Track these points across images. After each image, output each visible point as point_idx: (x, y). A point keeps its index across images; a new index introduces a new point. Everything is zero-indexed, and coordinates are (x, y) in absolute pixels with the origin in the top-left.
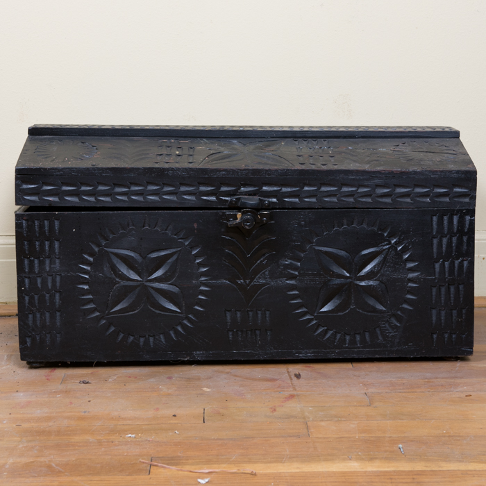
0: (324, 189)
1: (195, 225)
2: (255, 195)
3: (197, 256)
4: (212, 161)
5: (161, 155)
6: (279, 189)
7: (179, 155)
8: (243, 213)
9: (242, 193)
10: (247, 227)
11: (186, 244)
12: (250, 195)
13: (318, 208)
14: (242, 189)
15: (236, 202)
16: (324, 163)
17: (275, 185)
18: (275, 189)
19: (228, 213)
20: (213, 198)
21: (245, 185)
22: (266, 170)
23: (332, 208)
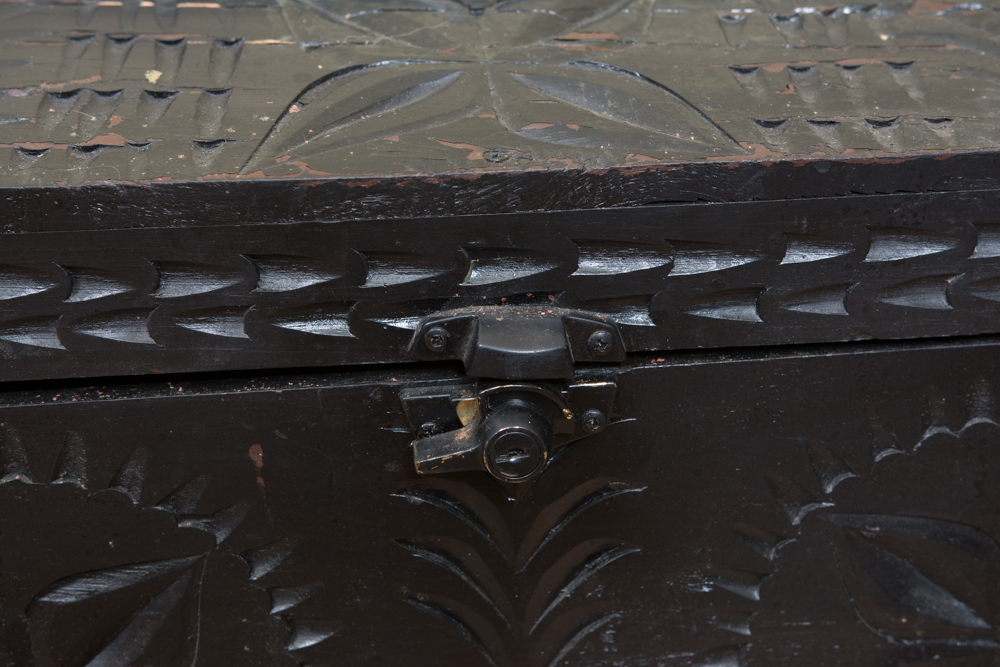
0: (885, 252)
1: (257, 455)
2: (539, 298)
3: (272, 588)
4: (322, 123)
5: (67, 95)
6: (659, 263)
7: (160, 95)
8: (490, 405)
9: (476, 295)
10: (511, 476)
11: (221, 537)
12: (515, 300)
13: (852, 344)
14: (474, 274)
15: (451, 344)
16: (878, 113)
17: (643, 248)
18: (645, 265)
19: (413, 392)
20: (336, 327)
21: (487, 256)
22: (594, 177)
23: (921, 341)
